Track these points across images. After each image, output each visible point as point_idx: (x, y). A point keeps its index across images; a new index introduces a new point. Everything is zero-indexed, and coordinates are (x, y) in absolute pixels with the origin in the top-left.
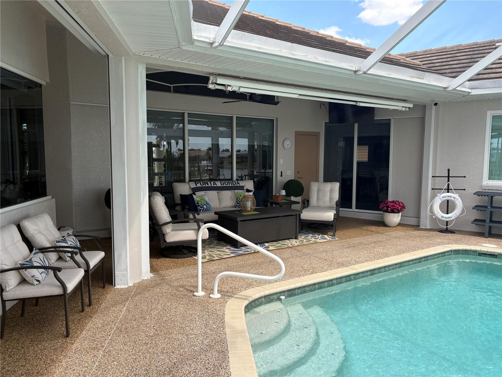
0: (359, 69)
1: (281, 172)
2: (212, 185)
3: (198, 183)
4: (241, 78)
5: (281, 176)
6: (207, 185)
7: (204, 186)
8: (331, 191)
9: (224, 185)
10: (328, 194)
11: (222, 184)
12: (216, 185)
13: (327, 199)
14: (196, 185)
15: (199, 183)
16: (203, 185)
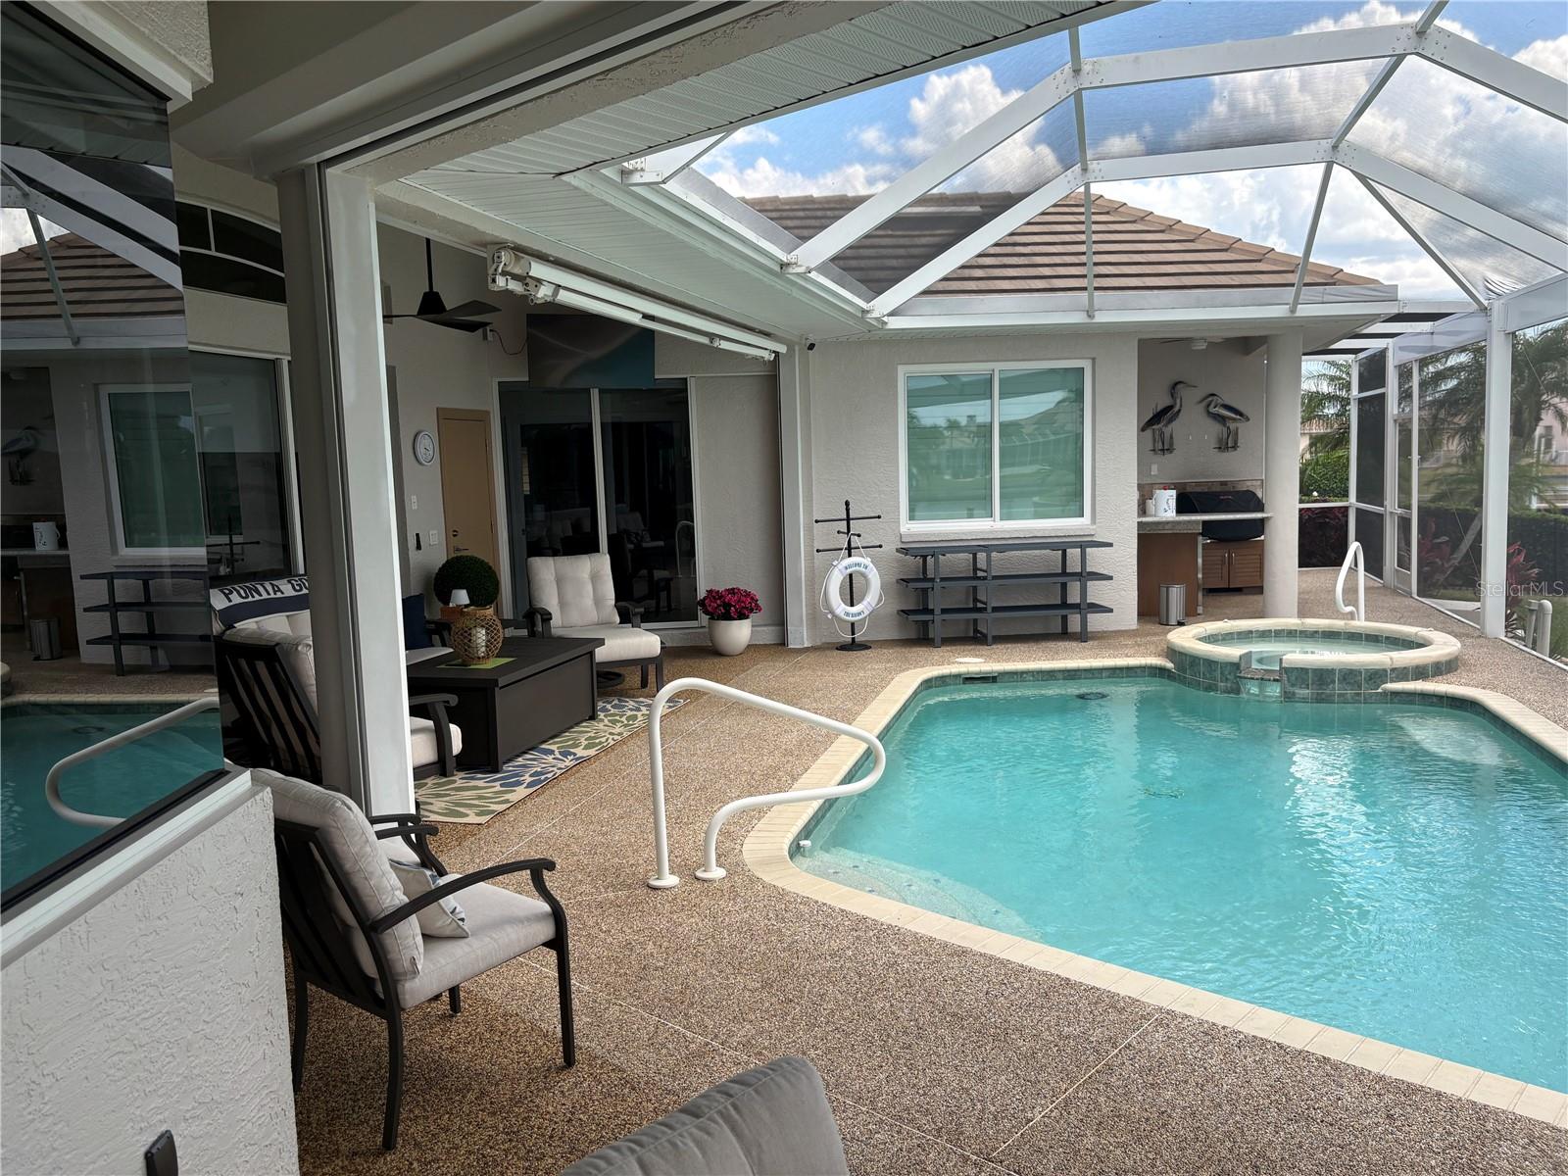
0: (793, 261)
1: (417, 535)
2: (273, 596)
3: (231, 593)
4: (548, 261)
5: (419, 547)
6: (257, 597)
7: (250, 599)
8: (595, 578)
9: (301, 590)
10: (589, 588)
11: (298, 588)
12: (283, 593)
13: (588, 601)
14: (230, 601)
15: (235, 592)
16: (247, 597)
